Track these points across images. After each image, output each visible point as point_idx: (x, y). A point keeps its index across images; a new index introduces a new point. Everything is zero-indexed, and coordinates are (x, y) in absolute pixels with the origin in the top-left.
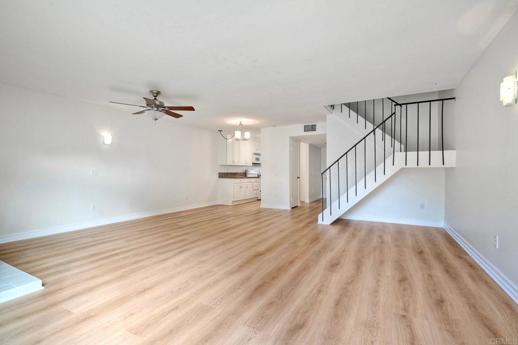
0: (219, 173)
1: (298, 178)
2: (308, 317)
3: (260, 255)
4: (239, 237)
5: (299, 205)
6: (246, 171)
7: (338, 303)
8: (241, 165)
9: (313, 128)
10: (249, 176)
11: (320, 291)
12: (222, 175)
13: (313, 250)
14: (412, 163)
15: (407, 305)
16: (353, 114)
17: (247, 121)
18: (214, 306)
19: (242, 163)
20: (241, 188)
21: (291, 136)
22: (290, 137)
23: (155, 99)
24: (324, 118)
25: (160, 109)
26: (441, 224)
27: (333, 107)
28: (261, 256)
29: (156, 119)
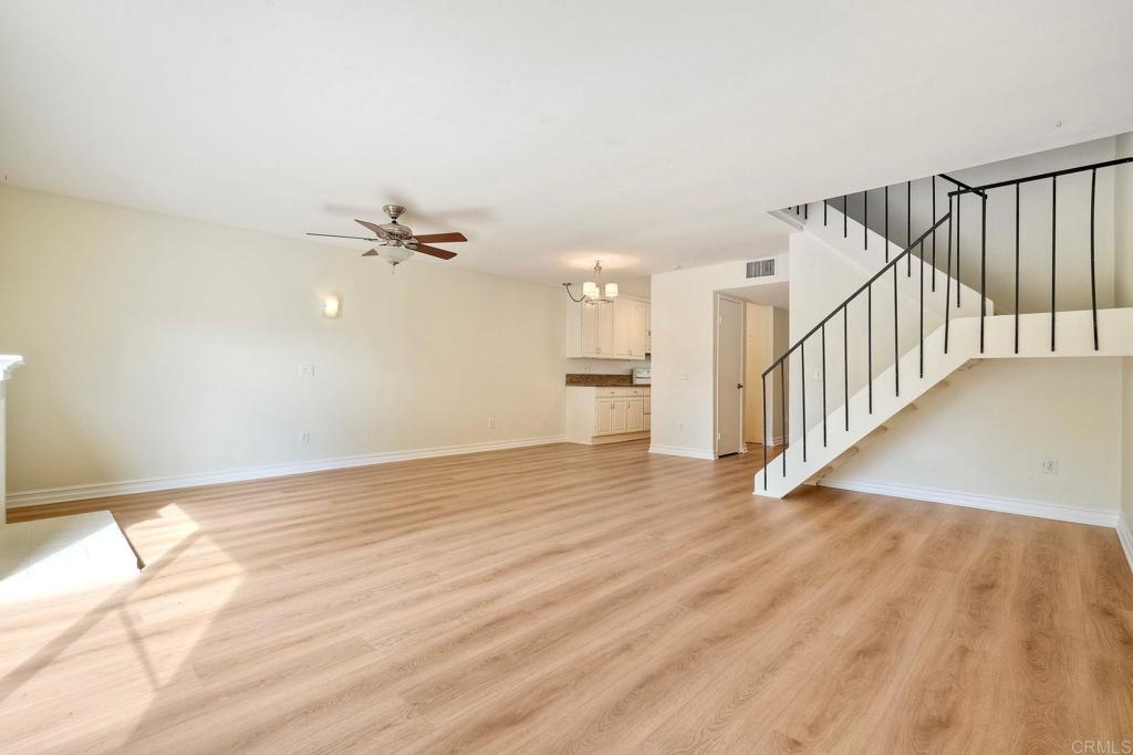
0: (568, 375)
1: (740, 386)
2: (551, 702)
3: (561, 552)
4: (549, 510)
5: (742, 450)
6: (632, 371)
7: (650, 680)
8: (619, 357)
9: (768, 268)
10: (638, 382)
11: (627, 648)
12: (574, 380)
13: (691, 552)
14: (999, 345)
15: (828, 716)
16: (855, 227)
17: (610, 261)
18: (376, 647)
19: (620, 353)
20: (613, 407)
21: (716, 289)
22: (715, 293)
23: (394, 222)
24: (783, 244)
25: (406, 242)
26: (1111, 519)
27: (803, 211)
28: (561, 555)
29: (395, 263)
